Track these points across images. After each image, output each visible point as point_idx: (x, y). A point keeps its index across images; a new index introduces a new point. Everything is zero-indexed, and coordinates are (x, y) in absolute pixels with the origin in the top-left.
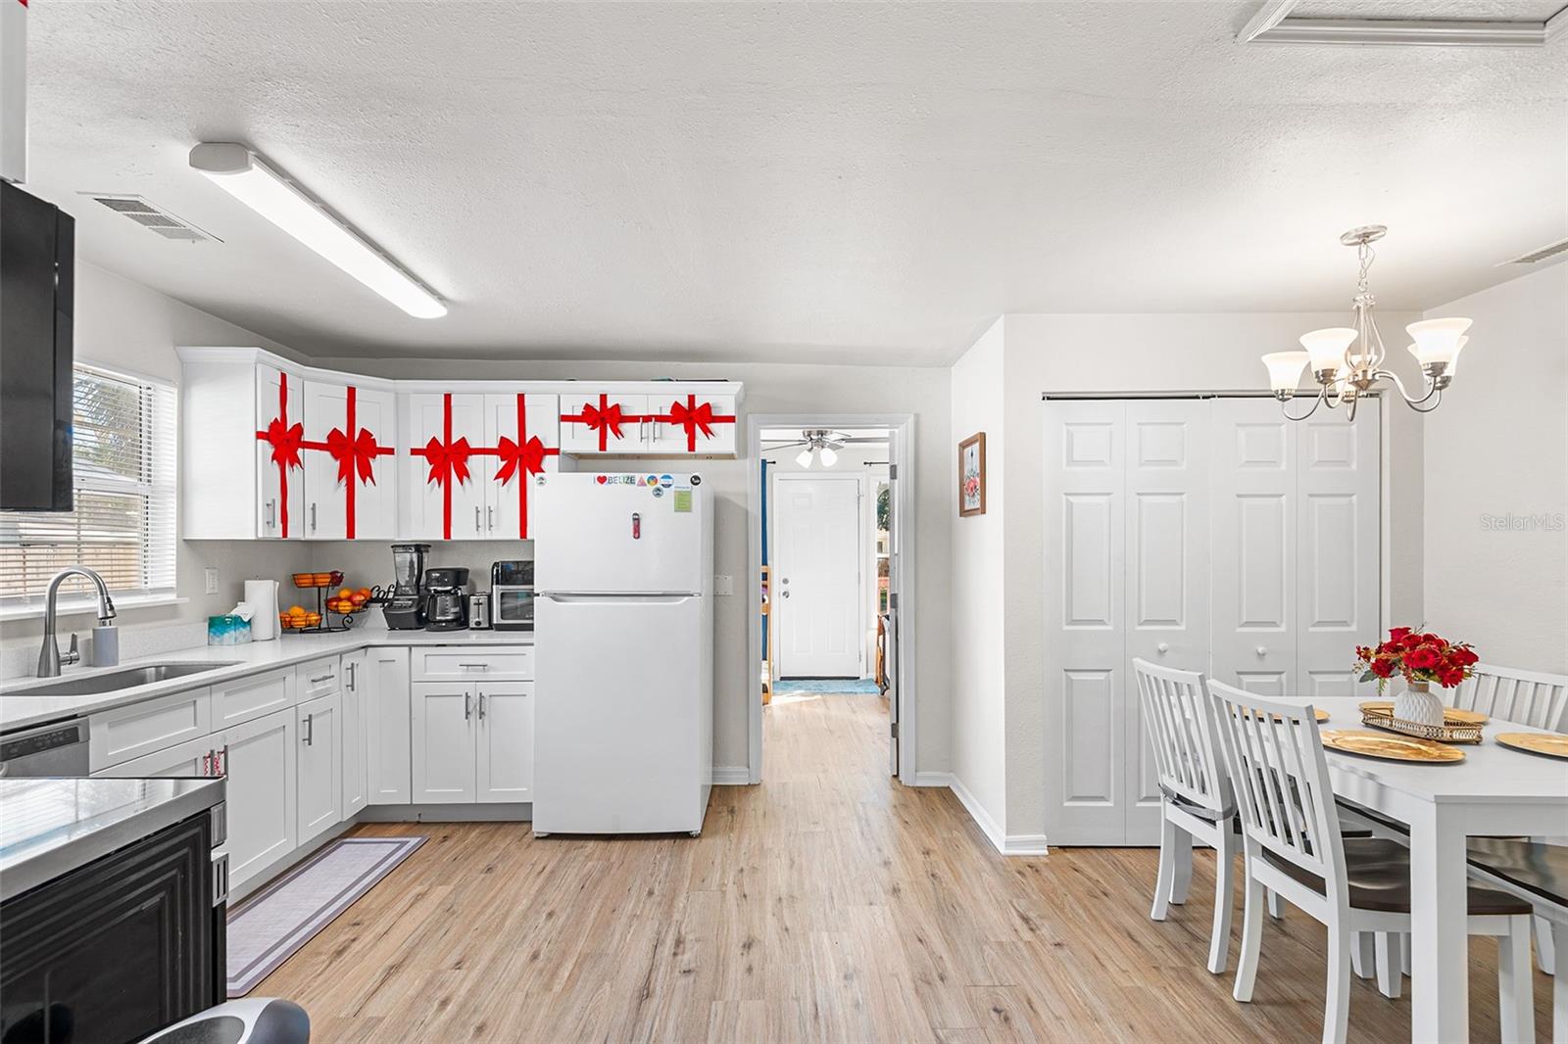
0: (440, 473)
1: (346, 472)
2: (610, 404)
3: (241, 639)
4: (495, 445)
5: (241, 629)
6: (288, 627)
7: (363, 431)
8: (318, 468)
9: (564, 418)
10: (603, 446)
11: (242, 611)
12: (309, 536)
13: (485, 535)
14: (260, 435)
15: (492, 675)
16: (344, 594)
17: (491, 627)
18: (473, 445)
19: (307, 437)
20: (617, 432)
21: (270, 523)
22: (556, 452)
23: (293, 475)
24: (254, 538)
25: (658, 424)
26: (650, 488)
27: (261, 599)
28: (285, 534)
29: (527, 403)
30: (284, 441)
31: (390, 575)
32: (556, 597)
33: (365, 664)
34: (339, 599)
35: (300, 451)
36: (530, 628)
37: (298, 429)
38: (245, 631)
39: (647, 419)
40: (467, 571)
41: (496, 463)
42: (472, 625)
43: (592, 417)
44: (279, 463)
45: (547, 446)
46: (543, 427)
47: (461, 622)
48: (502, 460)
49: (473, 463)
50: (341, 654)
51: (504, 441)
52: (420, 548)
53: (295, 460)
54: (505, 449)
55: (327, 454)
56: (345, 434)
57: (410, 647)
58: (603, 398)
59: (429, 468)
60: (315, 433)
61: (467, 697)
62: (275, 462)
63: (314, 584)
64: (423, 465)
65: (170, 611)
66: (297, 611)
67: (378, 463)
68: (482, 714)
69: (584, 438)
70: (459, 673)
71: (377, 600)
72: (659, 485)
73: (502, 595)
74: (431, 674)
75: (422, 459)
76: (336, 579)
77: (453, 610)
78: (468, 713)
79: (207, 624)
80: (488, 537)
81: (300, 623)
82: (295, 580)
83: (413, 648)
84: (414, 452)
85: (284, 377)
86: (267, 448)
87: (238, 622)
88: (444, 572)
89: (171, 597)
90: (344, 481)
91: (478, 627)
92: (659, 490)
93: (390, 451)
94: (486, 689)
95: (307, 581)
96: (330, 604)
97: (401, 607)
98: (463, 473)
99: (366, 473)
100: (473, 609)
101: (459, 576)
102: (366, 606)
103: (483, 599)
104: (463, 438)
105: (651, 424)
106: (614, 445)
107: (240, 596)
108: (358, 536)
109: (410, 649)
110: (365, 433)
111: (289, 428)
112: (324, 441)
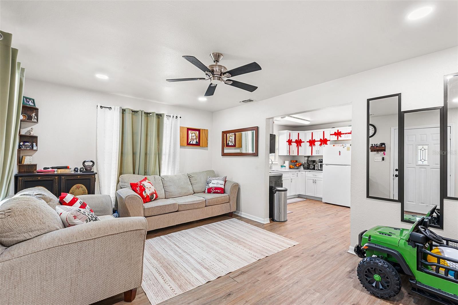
0: (311, 145)
1: (297, 146)
2: (339, 131)
4: (319, 140)
6: (290, 168)
7: (300, 139)
8: (294, 145)
9: (331, 135)
10: (338, 139)
11: (285, 165)
12: (293, 155)
13: (317, 155)
14: (287, 142)
15: (317, 177)
16: (298, 164)
17: (318, 170)
18: (316, 140)
19: (292, 141)
20: (340, 136)
21: (288, 153)
22: (329, 140)
23: (291, 146)
24: (286, 155)
25: (348, 134)
26: (342, 147)
27: (287, 163)
28: (290, 155)
29: (325, 133)
30: (290, 142)
31: (304, 161)
33: (299, 173)
34: (297, 164)
35: (292, 143)
37: (292, 140)
38: (285, 167)
39: (346, 134)
40: (315, 161)
41: (319, 143)
42: (316, 169)
43: (335, 134)
46: (327, 137)
47: (314, 169)
49: (316, 143)
50: (296, 171)
51: (321, 139)
52: (308, 157)
53: (291, 144)
54: (321, 140)
55: (295, 143)
56: (298, 140)
57: (305, 171)
58: (338, 131)
59: (309, 144)
61: (313, 180)
62: (288, 145)
63: (293, 162)
64: (308, 144)
66: (291, 166)
67: (302, 144)
68: (315, 183)
69: (335, 138)
70: (312, 176)
71: (302, 165)
72: (344, 146)
73: (320, 165)
74: (308, 176)
75: (308, 143)
76: (296, 161)
77: (313, 167)
78: (313, 182)
79: (280, 166)
80: (318, 155)
81: (291, 167)
82: (291, 161)
84: (307, 142)
85: (290, 133)
86: (288, 143)
87: (284, 166)
88: (311, 161)
89: (277, 162)
90: (297, 147)
91: (317, 170)
93: (304, 142)
94: (316, 179)
95: (292, 162)
96: (295, 165)
97: (305, 166)
98: (314, 145)
99: (300, 145)
100: (316, 167)
101: (314, 161)
102: (301, 166)
103: (317, 165)
105: (347, 134)
106: (340, 138)
107: (284, 163)
108: (299, 155)
110: (300, 140)
111: (290, 140)
112: (295, 141)
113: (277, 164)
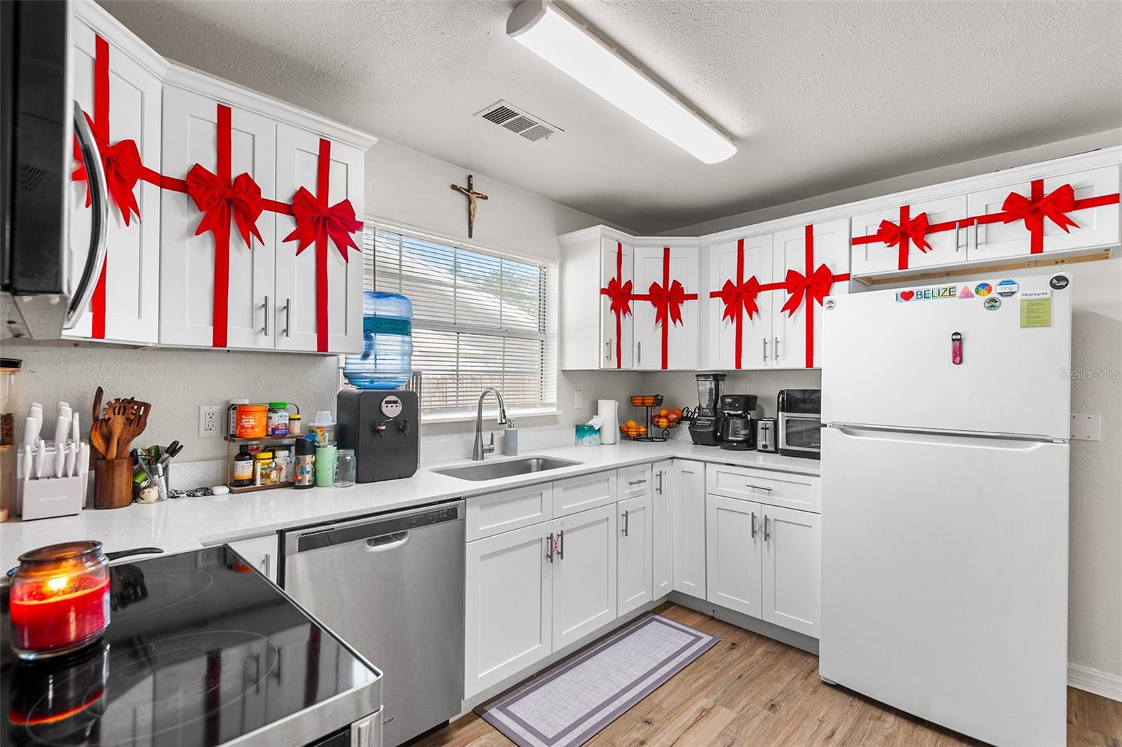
0: (733, 311)
1: (661, 316)
2: (913, 215)
3: (593, 442)
4: (782, 279)
5: (594, 435)
6: (625, 435)
7: (675, 282)
8: (644, 312)
9: (856, 241)
10: (903, 263)
11: (595, 422)
12: (636, 368)
13: (772, 365)
14: (603, 291)
15: (777, 499)
16: (663, 412)
17: (776, 451)
18: (762, 282)
19: (635, 291)
20: (922, 245)
21: (609, 357)
22: (846, 277)
23: (626, 321)
24: (597, 369)
25: (982, 228)
27: (608, 414)
28: (619, 366)
29: (816, 233)
30: (619, 295)
31: (695, 398)
32: (846, 429)
33: (671, 471)
34: (660, 417)
35: (630, 303)
36: (816, 456)
37: (629, 285)
38: (596, 436)
39: (966, 223)
40: (755, 398)
41: (783, 296)
42: (760, 447)
43: (887, 233)
44: (615, 311)
45: (834, 273)
46: (832, 254)
47: (750, 443)
48: (789, 293)
49: (762, 299)
50: (652, 463)
51: (792, 274)
52: (718, 377)
53: (627, 309)
54: (792, 281)
55: (649, 303)
56: (662, 286)
57: (705, 462)
58: (905, 211)
59: (724, 307)
60: (641, 288)
61: (753, 517)
62: (613, 311)
63: (643, 404)
64: (719, 305)
65: (551, 420)
66: (632, 424)
67: (686, 308)
68: (767, 536)
69: (883, 258)
70: (746, 493)
71: (686, 419)
72: (994, 295)
73: (788, 421)
74: (722, 489)
75: (719, 300)
76: (658, 401)
77: (743, 432)
78: (754, 532)
79: (575, 430)
80: (775, 367)
81: (633, 433)
82: (632, 399)
83: (707, 464)
84: (713, 295)
85: (620, 245)
86: (607, 301)
87: (591, 428)
88: (736, 398)
89: (553, 410)
90: (660, 323)
91: (765, 450)
92: (994, 300)
93: (695, 297)
94: (772, 513)
95: (638, 402)
96: (652, 420)
97: (702, 426)
98: (753, 309)
99: (677, 316)
100: (760, 433)
101: (749, 402)
102: (679, 423)
103: (770, 424)
104: (754, 276)
105: (971, 229)
106: (918, 260)
107: (595, 411)
108: (670, 367)
109: (705, 465)
110: (676, 284)
111: (623, 284)
112: (647, 293)
113: (554, 416)
